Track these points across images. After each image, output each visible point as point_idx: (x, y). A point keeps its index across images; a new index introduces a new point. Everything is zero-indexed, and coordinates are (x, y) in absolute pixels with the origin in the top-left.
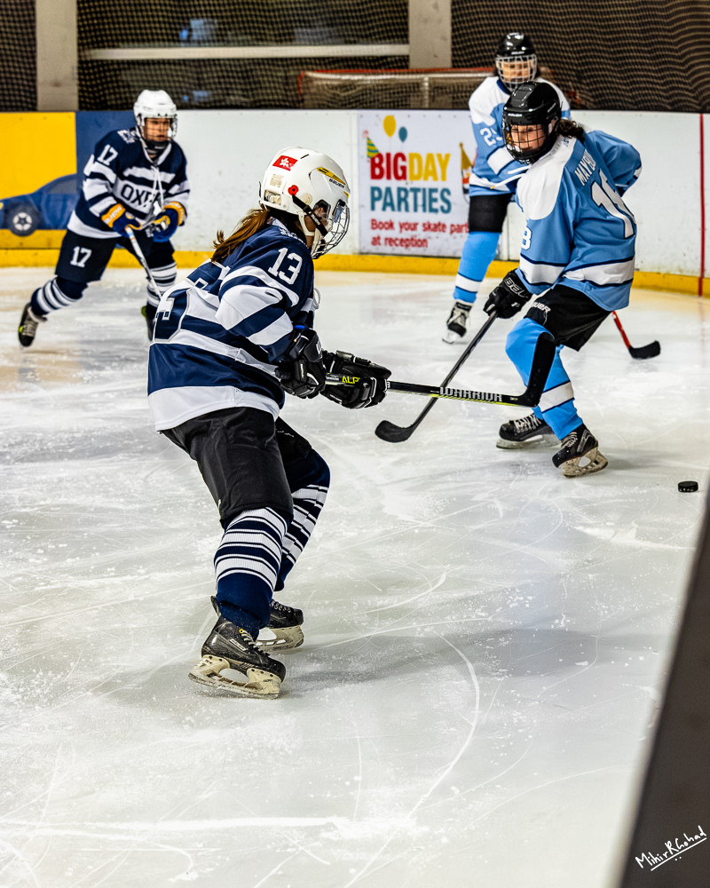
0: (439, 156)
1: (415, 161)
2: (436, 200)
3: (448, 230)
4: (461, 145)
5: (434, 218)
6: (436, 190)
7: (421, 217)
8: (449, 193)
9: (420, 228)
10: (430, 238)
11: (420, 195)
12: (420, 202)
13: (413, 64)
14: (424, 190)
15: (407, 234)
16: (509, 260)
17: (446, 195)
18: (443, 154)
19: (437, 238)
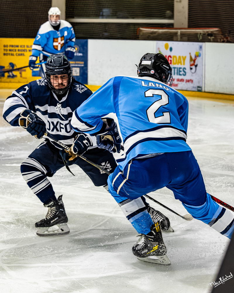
1: (175, 59)
2: (181, 71)
5: (180, 77)
6: (181, 68)
7: (176, 77)
8: (185, 69)
9: (176, 80)
10: (179, 84)
12: (176, 72)
13: (175, 26)
14: (177, 68)
16: (204, 92)
18: (184, 56)
19: (181, 84)
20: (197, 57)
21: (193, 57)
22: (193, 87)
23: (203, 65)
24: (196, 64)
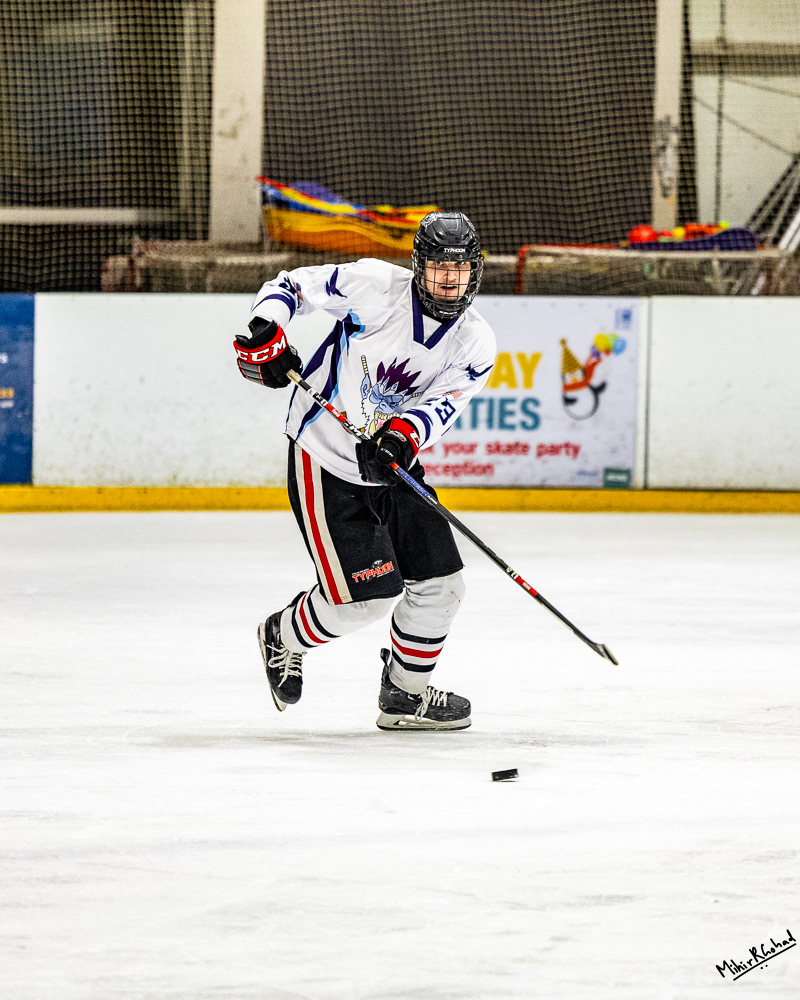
0: (521, 357)
2: (512, 413)
3: (533, 451)
4: (563, 342)
5: (506, 438)
6: (512, 401)
7: (484, 436)
8: (536, 402)
9: (481, 451)
10: (499, 463)
11: (483, 409)
12: (483, 416)
14: (491, 402)
15: (455, 459)
16: (646, 488)
17: (531, 407)
18: (529, 353)
19: (512, 462)
20: (603, 356)
21: (582, 356)
22: (582, 473)
23: (637, 386)
24: (595, 381)
